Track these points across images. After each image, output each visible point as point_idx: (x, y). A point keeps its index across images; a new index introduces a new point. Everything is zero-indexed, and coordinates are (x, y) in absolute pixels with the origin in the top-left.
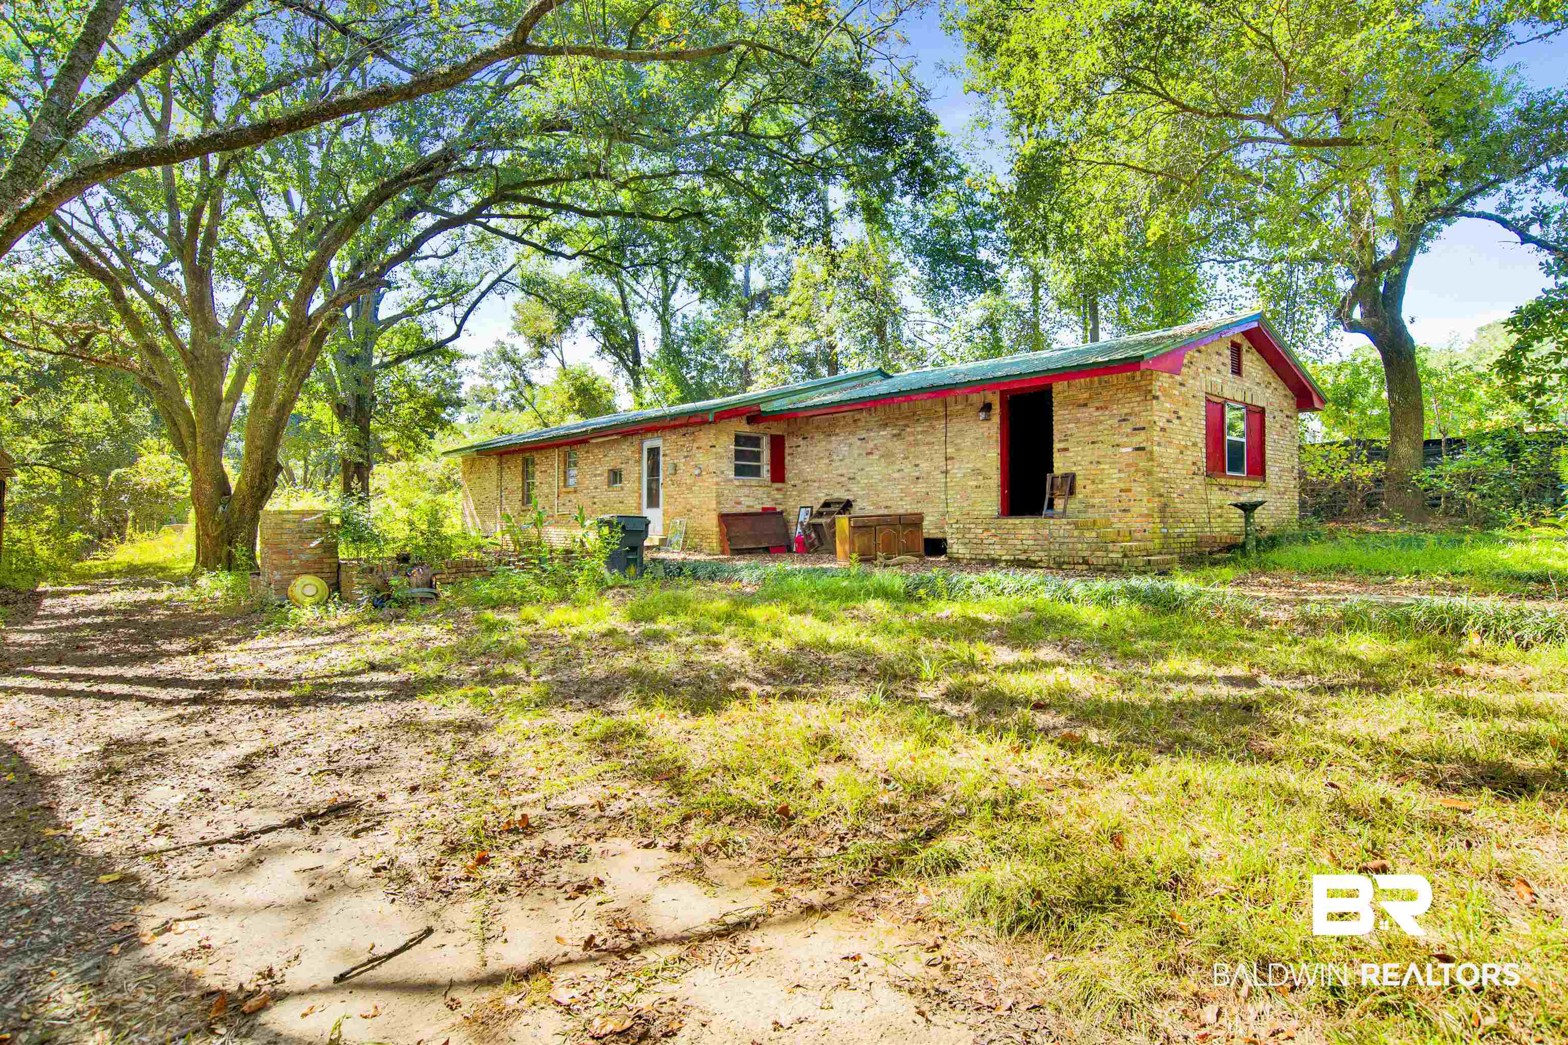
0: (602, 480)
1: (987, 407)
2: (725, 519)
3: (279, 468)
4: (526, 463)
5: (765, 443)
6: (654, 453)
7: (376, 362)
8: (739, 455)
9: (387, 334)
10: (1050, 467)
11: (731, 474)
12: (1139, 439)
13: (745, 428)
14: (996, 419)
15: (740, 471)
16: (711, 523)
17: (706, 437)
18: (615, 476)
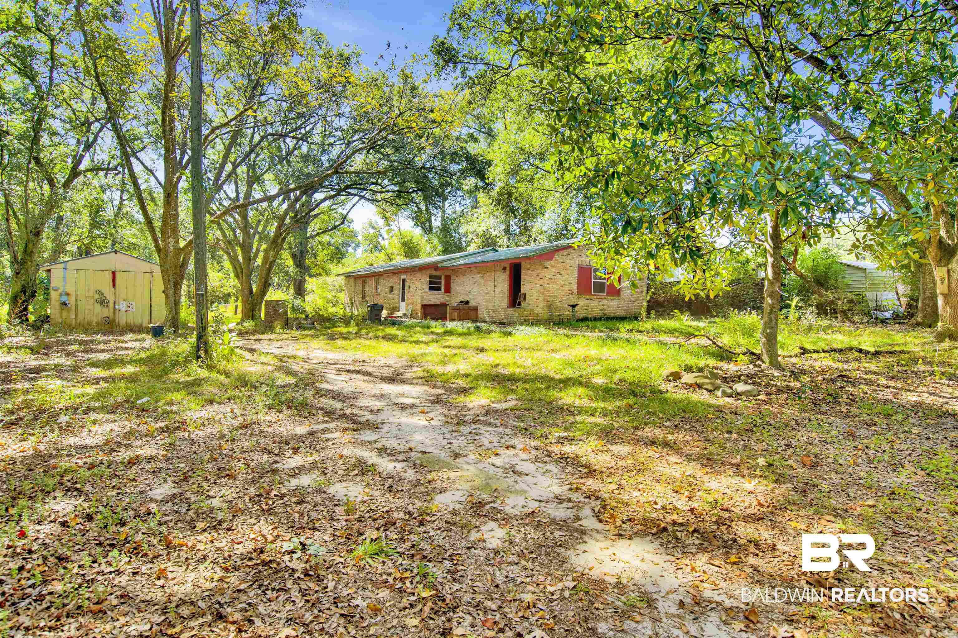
0: (387, 290)
1: (505, 269)
2: (424, 307)
3: (270, 285)
4: (364, 283)
5: (443, 277)
6: (404, 280)
7: (308, 235)
8: (430, 283)
9: (315, 221)
10: (520, 291)
11: (427, 290)
12: (541, 282)
13: (434, 273)
14: (508, 272)
15: (431, 289)
16: (419, 307)
17: (418, 275)
18: (392, 289)
